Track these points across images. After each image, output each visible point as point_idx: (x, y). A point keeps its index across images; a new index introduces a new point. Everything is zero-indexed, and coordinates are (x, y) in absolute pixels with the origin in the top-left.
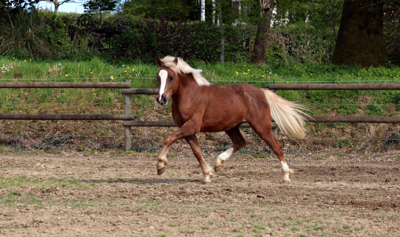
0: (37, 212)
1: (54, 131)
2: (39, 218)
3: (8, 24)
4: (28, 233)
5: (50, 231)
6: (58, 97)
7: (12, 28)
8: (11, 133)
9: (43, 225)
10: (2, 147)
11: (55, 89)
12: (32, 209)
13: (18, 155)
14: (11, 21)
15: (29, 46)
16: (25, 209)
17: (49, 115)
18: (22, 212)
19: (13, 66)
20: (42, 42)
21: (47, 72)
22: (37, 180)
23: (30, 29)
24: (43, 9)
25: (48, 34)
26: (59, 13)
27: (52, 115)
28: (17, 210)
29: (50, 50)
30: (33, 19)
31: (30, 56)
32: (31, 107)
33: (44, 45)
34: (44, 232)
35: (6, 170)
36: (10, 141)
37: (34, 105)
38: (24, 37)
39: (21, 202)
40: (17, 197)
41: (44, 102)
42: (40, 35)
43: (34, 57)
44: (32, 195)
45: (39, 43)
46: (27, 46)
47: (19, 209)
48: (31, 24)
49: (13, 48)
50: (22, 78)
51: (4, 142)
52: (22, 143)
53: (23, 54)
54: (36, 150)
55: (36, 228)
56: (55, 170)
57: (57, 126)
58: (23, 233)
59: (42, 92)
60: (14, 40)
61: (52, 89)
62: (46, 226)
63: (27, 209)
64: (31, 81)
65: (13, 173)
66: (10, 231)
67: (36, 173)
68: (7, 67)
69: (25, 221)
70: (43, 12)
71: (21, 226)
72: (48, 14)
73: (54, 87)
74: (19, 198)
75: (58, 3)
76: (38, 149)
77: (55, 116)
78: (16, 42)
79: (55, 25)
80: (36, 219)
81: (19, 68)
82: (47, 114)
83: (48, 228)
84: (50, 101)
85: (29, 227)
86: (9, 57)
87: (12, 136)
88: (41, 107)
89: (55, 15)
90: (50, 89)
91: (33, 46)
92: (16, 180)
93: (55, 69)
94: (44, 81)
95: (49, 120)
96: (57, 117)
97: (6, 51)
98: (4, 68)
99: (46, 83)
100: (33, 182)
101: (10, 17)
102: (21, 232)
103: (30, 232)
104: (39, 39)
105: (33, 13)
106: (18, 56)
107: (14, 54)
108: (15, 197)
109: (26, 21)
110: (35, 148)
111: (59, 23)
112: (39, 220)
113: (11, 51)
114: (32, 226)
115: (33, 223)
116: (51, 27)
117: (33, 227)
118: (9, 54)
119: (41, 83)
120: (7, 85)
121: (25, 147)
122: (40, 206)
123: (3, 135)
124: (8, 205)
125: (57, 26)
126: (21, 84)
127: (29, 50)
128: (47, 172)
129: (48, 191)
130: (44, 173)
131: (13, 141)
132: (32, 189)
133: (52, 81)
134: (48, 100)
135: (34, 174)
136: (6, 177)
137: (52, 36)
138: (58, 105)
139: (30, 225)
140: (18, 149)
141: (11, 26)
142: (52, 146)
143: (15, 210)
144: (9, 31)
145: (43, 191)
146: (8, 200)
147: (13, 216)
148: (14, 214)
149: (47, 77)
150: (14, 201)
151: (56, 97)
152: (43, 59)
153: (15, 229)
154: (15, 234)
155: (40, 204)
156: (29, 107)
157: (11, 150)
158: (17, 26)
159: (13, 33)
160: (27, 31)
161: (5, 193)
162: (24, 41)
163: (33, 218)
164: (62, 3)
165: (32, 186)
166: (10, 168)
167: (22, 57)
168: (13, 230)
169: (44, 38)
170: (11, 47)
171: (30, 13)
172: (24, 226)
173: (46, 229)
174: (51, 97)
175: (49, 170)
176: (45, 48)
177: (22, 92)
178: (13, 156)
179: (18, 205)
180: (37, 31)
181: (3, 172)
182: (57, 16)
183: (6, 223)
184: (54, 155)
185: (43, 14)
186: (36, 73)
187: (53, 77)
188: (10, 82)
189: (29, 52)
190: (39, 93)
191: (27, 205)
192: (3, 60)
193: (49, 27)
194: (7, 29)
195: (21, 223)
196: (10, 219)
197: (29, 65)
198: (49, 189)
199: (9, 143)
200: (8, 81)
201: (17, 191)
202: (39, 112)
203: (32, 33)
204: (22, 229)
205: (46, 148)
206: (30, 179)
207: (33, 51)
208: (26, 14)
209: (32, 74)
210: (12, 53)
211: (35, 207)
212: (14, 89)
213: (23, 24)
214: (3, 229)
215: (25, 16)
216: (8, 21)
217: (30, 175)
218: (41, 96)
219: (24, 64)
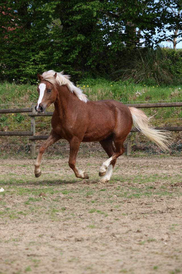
0: (169, 201)
1: (177, 139)
2: (171, 206)
3: (139, 59)
4: (165, 218)
5: (180, 215)
6: (179, 113)
7: (143, 63)
8: (145, 142)
9: (175, 211)
10: (138, 153)
11: (176, 107)
12: (165, 199)
13: (150, 158)
14: (142, 57)
15: (156, 75)
16: (160, 199)
17: (173, 128)
18: (158, 201)
19: (145, 91)
20: (165, 72)
21: (170, 95)
22: (167, 177)
23: (156, 63)
24: (164, 47)
25: (169, 66)
26: (177, 49)
27: (175, 128)
28: (154, 200)
29: (172, 78)
30: (158, 55)
31: (156, 83)
32: (159, 121)
33: (167, 74)
34: (176, 217)
35: (143, 170)
36: (144, 148)
37: (161, 120)
38: (151, 69)
39: (157, 194)
40: (153, 190)
41: (169, 117)
42: (164, 67)
43: (159, 84)
44: (164, 189)
45: (163, 73)
46: (154, 76)
47: (156, 199)
48: (157, 58)
49: (144, 77)
50: (151, 100)
51: (140, 149)
52: (153, 149)
53: (151, 82)
54: (164, 154)
55: (170, 214)
56: (180, 169)
57: (179, 136)
58: (161, 217)
59: (166, 110)
60: (144, 71)
61: (175, 107)
62: (177, 212)
63: (161, 199)
64: (158, 102)
65: (148, 172)
66: (150, 216)
67: (165, 172)
68: (140, 92)
69: (161, 208)
70: (165, 49)
71: (159, 212)
72: (169, 50)
73: (176, 106)
74: (155, 191)
75: (176, 42)
76: (165, 153)
77: (177, 128)
78: (145, 73)
79: (174, 59)
80: (169, 207)
81: (149, 92)
82: (171, 126)
83: (179, 213)
84: (173, 117)
85: (164, 213)
86: (141, 84)
87: (145, 144)
88: (167, 121)
89: (174, 51)
90: (173, 107)
91: (159, 75)
92: (151, 177)
93: (176, 92)
94: (168, 102)
95: (173, 131)
96: (179, 129)
97: (139, 81)
98: (138, 93)
99: (170, 103)
100: (164, 178)
101: (141, 55)
102: (159, 217)
103: (166, 217)
104: (163, 70)
105: (158, 51)
106: (148, 83)
107: (144, 82)
108: (152, 190)
109: (153, 57)
110: (163, 153)
111: (177, 57)
112: (172, 207)
113: (142, 80)
114: (166, 212)
115: (167, 210)
116: (171, 60)
117: (168, 213)
118: (141, 83)
119: (166, 103)
120: (140, 106)
121: (156, 152)
122: (171, 196)
123: (139, 143)
124: (147, 196)
125: (176, 59)
126: (151, 104)
127: (156, 79)
128: (174, 170)
129: (175, 185)
130: (171, 172)
131: (146, 148)
132: (163, 184)
133: (174, 101)
134: (172, 116)
135: (164, 172)
136: (143, 176)
137: (172, 67)
138: (180, 120)
139: (165, 211)
140: (150, 154)
141: (142, 61)
142: (175, 151)
143: (152, 200)
144: (140, 65)
145: (172, 185)
146: (146, 192)
147: (151, 204)
148: (152, 203)
149: (170, 98)
150: (151, 193)
151: (177, 113)
152: (167, 85)
153: (154, 214)
154: (155, 218)
155: (171, 195)
156: (158, 121)
157: (145, 155)
158: (146, 61)
159: (143, 67)
160: (154, 64)
161: (144, 188)
162: (152, 72)
163: (167, 206)
164: (179, 42)
165: (163, 181)
166: (145, 168)
167: (151, 84)
168: (153, 215)
169: (166, 69)
170: (142, 77)
171: (156, 51)
172: (161, 212)
173: (177, 214)
174: (174, 114)
175: (175, 169)
176: (167, 77)
177: (152, 111)
178: (147, 159)
179: (154, 196)
180: (161, 64)
181: (141, 171)
182: (176, 52)
183: (147, 210)
184: (178, 158)
185: (165, 51)
186: (162, 96)
187: (175, 98)
188: (143, 103)
189: (155, 80)
190: (165, 111)
191: (161, 196)
192: (137, 87)
193: (170, 60)
194: (139, 64)
195: (159, 210)
196: (150, 207)
197: (156, 90)
198: (176, 183)
199: (144, 150)
200: (141, 103)
201: (152, 186)
202: (165, 125)
203: (158, 66)
204: (160, 214)
205: (171, 153)
206: (161, 176)
207: (159, 79)
208: (153, 52)
209: (159, 97)
210: (143, 81)
211: (167, 197)
212: (146, 109)
213: (150, 60)
214: (146, 214)
215: (152, 53)
216: (140, 57)
217: (161, 173)
218: (166, 113)
219: (152, 89)
